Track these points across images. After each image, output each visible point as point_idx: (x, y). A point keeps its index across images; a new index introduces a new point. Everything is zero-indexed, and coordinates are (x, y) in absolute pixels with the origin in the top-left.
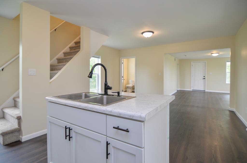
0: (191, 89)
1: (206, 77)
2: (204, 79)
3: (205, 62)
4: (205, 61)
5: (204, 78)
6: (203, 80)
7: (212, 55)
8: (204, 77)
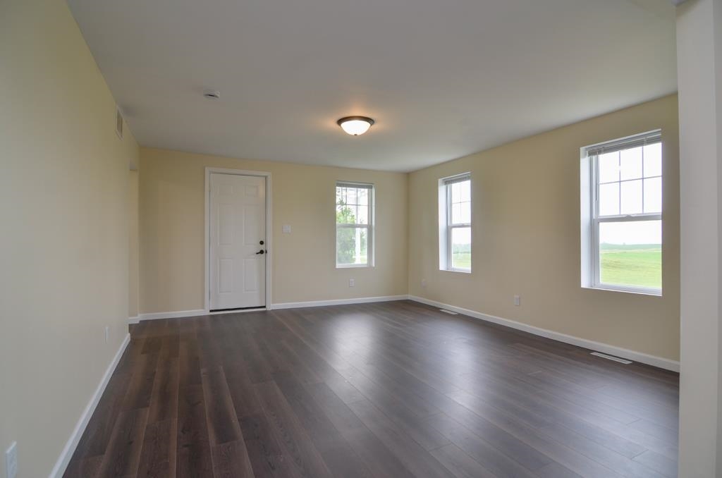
0: (203, 308)
1: (269, 247)
2: (262, 252)
3: (266, 177)
4: (265, 174)
5: (262, 247)
6: (254, 262)
7: (345, 125)
8: (262, 243)
